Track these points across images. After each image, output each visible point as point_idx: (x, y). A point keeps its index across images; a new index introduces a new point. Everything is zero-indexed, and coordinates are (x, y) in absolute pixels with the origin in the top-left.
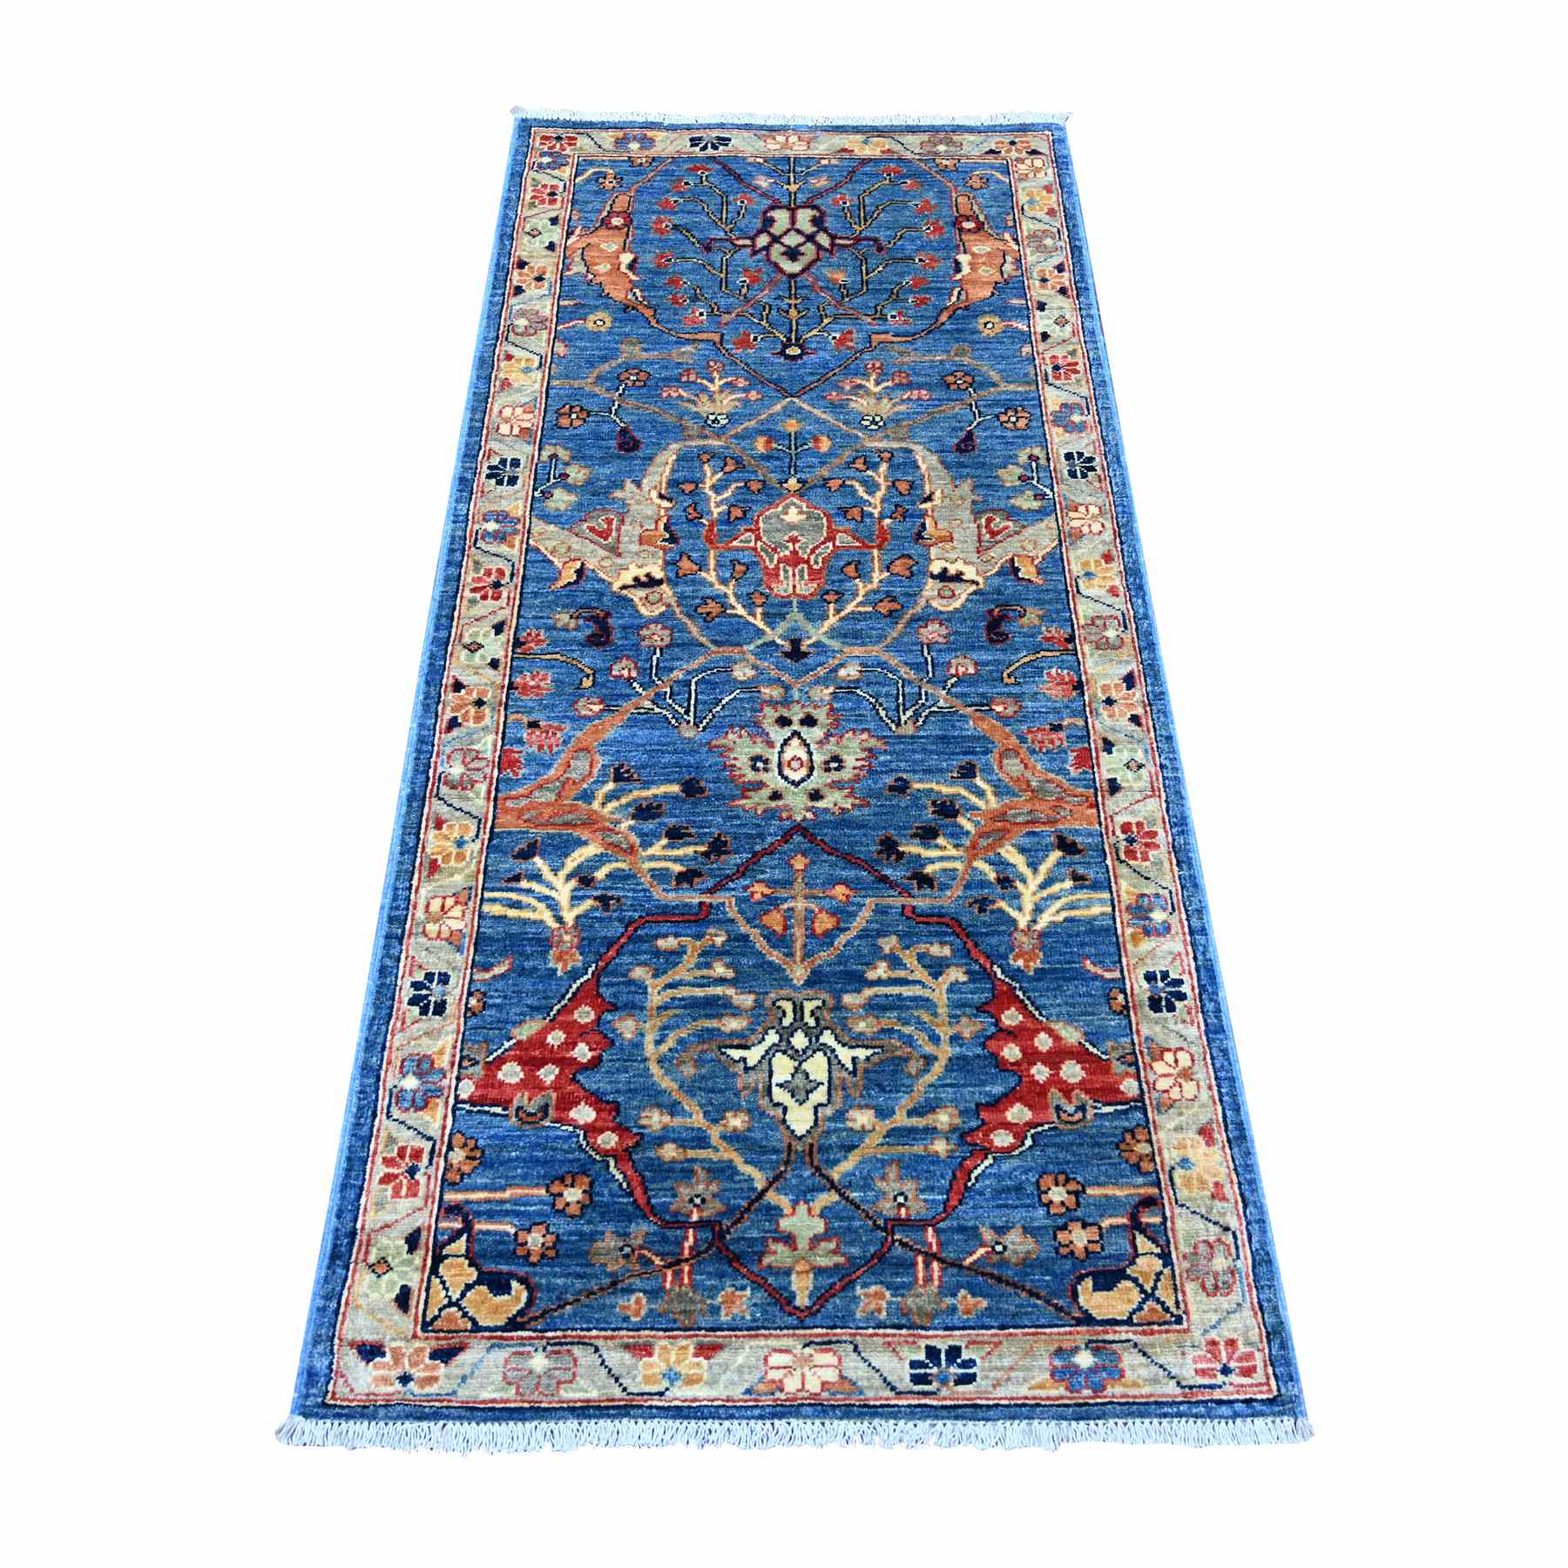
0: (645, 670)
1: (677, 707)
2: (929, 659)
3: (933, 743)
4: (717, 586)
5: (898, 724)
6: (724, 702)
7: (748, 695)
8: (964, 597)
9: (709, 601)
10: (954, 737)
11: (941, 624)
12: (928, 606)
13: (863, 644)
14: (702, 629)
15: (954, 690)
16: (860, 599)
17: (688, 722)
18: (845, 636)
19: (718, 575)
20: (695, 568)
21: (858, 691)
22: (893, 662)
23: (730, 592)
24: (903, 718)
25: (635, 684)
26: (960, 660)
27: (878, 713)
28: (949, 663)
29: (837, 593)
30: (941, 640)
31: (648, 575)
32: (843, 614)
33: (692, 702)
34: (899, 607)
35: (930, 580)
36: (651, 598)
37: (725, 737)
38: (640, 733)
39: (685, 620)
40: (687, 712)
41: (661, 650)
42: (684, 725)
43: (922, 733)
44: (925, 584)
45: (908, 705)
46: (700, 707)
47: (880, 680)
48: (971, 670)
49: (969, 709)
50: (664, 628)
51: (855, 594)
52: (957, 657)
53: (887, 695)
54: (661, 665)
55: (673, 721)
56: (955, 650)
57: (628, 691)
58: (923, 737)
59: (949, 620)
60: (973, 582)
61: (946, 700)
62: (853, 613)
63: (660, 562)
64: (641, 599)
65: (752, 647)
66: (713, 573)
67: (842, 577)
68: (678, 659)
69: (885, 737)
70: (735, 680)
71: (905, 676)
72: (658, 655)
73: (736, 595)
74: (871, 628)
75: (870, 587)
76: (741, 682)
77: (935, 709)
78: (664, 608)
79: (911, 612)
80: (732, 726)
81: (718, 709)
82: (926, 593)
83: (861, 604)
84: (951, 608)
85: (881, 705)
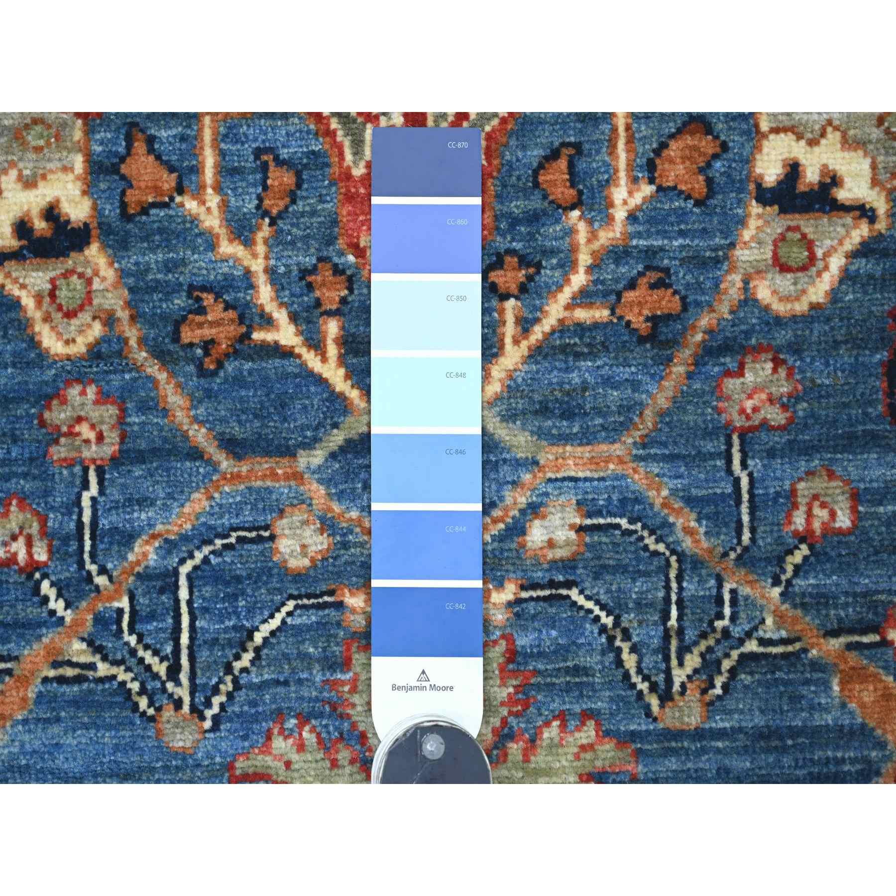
0: (66, 540)
1: (148, 657)
2: (745, 482)
3: (745, 750)
4: (226, 248)
5: (666, 697)
6: (258, 638)
7: (313, 617)
8: (836, 263)
9: (208, 299)
10: (794, 732)
11: (777, 363)
12: (748, 301)
13: (586, 438)
14: (195, 403)
15: (800, 583)
16: (579, 279)
17: (178, 704)
18: (544, 410)
19: (224, 205)
20: (169, 181)
21: (574, 594)
22: (658, 496)
23: (257, 266)
24: (679, 676)
25: (45, 586)
26: (819, 484)
27: (619, 663)
28: (793, 492)
29: (524, 261)
30: (776, 416)
31: (51, 213)
32: (538, 333)
33: (185, 639)
34: (675, 305)
35: (755, 209)
36: (63, 294)
37: (266, 748)
38: (69, 740)
39: (153, 369)
40: (174, 672)
41: (100, 472)
42: (168, 713)
43: (721, 723)
44: (742, 222)
45: (690, 634)
46: (203, 655)
47: (626, 558)
48: (844, 521)
49: (836, 644)
50: (103, 398)
51: (568, 265)
52: (810, 473)
53: (639, 605)
54: (104, 523)
55: (143, 703)
56: (808, 451)
57: (33, 612)
58: (721, 734)
59: (796, 348)
60: (864, 212)
61: (780, 618)
62: (562, 328)
63: (78, 162)
64: (39, 298)
65: (317, 457)
66: (213, 200)
67: (536, 203)
68: (144, 502)
69: (634, 736)
70: (283, 568)
71: (687, 544)
72: (94, 490)
73: (270, 271)
74: (608, 382)
75: (606, 237)
76: (298, 577)
77: (752, 646)
78: (97, 330)
79: (705, 321)
80: (279, 715)
81: (247, 658)
82: (743, 255)
83: (584, 297)
84: (801, 307)
85: (626, 636)
